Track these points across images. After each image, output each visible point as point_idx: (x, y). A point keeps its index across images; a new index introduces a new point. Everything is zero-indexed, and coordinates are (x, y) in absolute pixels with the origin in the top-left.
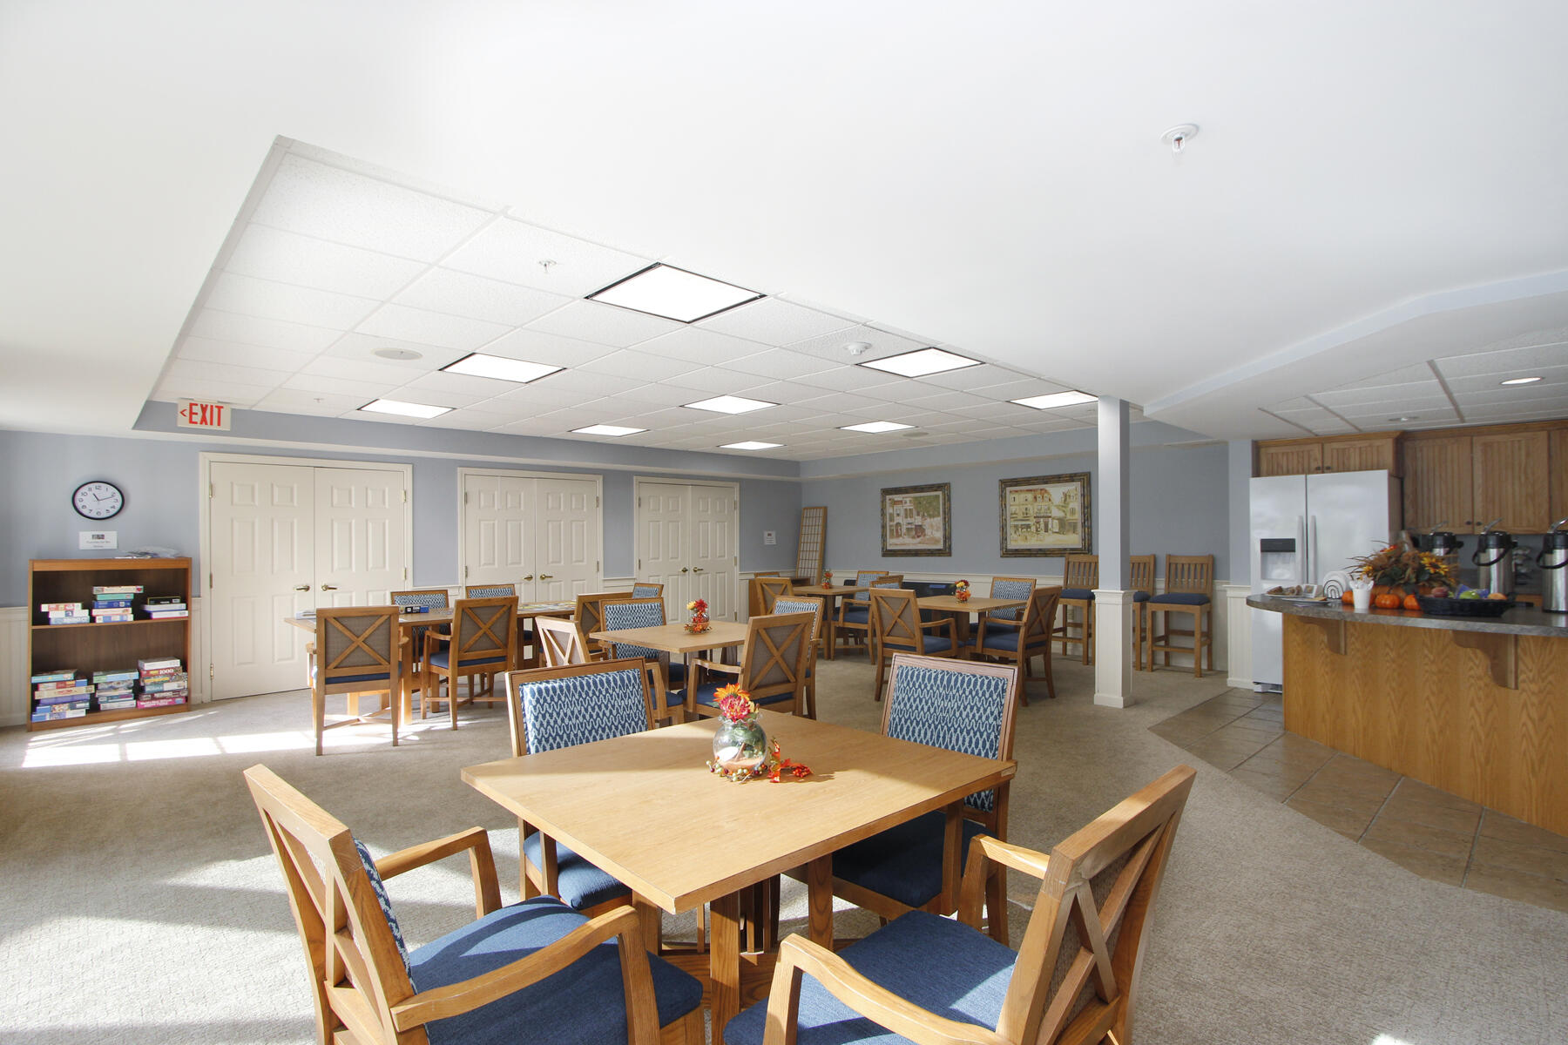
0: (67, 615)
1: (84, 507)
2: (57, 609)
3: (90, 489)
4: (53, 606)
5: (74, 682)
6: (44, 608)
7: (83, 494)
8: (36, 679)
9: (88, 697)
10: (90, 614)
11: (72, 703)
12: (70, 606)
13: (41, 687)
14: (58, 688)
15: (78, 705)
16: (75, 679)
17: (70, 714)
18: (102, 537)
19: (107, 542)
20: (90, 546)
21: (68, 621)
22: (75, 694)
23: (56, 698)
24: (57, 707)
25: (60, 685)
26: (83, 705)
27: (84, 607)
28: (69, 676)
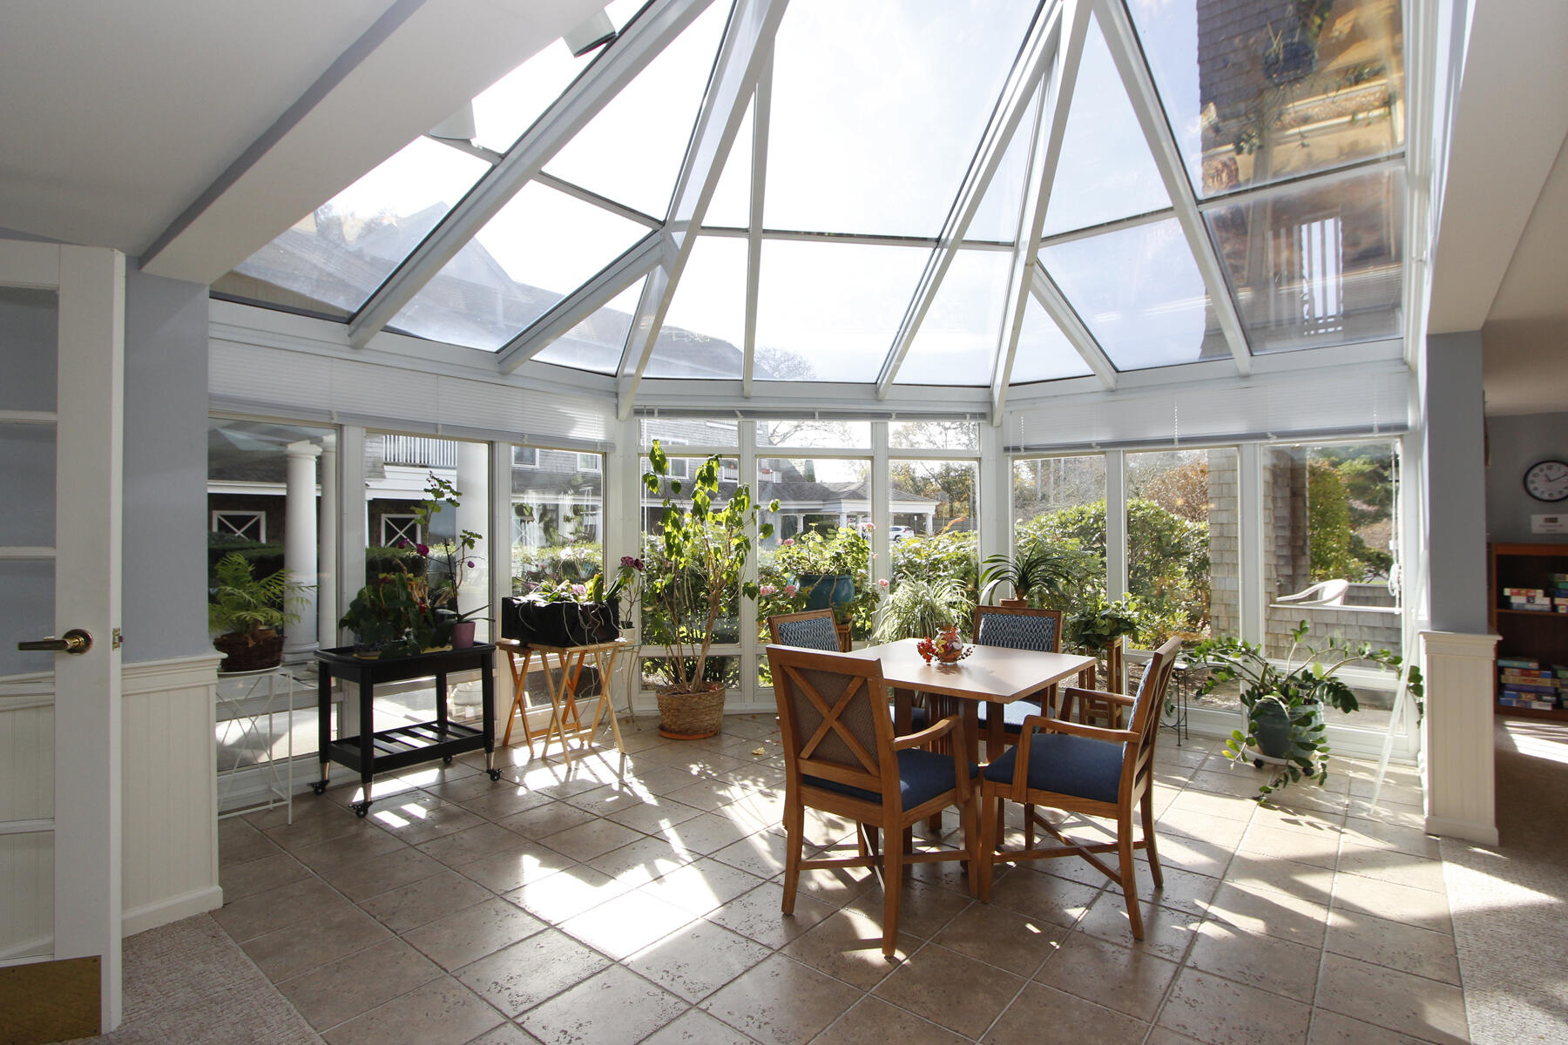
0: (1528, 601)
1: (1536, 489)
2: (1519, 594)
3: (1542, 470)
4: (1515, 590)
5: (1537, 672)
6: (1507, 592)
7: (1534, 475)
8: (1502, 663)
9: (1552, 691)
10: (1552, 602)
11: (1539, 694)
12: (1532, 593)
13: (1508, 671)
14: (1523, 675)
15: (1545, 698)
16: (1540, 669)
17: (1536, 705)
18: (1554, 520)
19: (1561, 526)
20: (1543, 530)
21: (1529, 607)
22: (1541, 685)
23: (1521, 685)
24: (1523, 695)
25: (1525, 673)
26: (1549, 698)
27: (1546, 595)
28: (1533, 665)
